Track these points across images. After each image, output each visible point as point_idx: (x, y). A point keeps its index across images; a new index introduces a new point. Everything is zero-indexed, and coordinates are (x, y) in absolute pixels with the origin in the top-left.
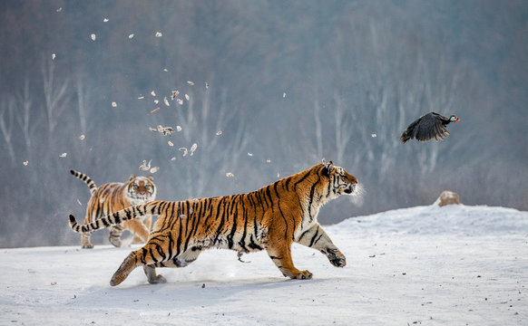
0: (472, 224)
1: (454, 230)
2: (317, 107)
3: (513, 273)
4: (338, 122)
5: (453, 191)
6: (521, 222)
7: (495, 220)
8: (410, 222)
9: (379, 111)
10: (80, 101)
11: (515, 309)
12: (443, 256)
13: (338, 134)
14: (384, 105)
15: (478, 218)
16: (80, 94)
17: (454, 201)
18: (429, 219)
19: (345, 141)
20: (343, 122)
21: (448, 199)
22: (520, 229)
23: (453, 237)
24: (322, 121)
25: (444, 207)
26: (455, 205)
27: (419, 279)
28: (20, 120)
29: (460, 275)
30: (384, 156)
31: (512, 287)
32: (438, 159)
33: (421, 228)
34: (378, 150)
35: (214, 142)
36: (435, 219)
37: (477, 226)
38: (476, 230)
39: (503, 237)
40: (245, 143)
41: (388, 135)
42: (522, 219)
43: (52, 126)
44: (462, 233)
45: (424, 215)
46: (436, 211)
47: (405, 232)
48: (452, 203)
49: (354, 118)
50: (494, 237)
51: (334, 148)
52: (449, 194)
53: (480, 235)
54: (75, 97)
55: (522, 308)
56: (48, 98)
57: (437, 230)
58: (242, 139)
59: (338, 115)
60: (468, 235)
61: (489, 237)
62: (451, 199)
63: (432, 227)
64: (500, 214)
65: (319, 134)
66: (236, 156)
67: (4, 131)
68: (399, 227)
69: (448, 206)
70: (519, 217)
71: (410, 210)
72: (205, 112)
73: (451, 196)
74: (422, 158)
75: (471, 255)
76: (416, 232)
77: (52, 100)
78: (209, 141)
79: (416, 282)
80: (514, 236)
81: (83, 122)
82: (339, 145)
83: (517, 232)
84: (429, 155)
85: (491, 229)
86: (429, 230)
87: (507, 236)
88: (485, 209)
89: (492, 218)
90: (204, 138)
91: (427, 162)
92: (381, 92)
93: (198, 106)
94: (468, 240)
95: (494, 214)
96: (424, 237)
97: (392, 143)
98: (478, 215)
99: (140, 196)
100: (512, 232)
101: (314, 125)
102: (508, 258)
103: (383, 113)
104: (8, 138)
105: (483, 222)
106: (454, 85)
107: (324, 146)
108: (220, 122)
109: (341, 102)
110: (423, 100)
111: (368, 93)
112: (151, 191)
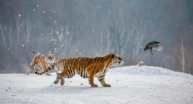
0: (149, 72)
1: (143, 73)
2: (102, 34)
3: (160, 88)
4: (108, 38)
6: (164, 72)
7: (156, 71)
8: (129, 71)
9: (121, 37)
10: (27, 28)
11: (161, 99)
12: (139, 81)
13: (108, 42)
14: (122, 34)
15: (150, 70)
16: (27, 26)
17: (143, 64)
18: (135, 70)
19: (110, 44)
20: (109, 38)
21: (141, 63)
22: (163, 74)
23: (143, 75)
24: (103, 38)
25: (140, 66)
26: (143, 66)
27: (131, 88)
28: (8, 33)
29: (144, 88)
30: (122, 49)
31: (160, 92)
32: (139, 51)
33: (133, 73)
34: (120, 47)
35: (69, 43)
36: (137, 70)
37: (150, 73)
38: (150, 74)
39: (158, 76)
40: (78, 44)
41: (123, 43)
42: (164, 71)
43: (18, 36)
44: (145, 75)
45: (134, 68)
46: (137, 67)
47: (128, 73)
48: (142, 65)
49: (113, 37)
50: (155, 76)
51: (106, 46)
52: (142, 62)
53: (151, 75)
54: (26, 27)
55: (164, 99)
56: (17, 27)
57: (137, 73)
59: (108, 36)
60: (147, 75)
61: (153, 76)
62: (142, 64)
63: (136, 72)
64: (158, 69)
65: (102, 42)
67: (3, 36)
68: (126, 72)
69: (141, 66)
70: (163, 70)
71: (129, 66)
73: (142, 63)
74: (134, 50)
75: (148, 81)
76: (131, 74)
77: (18, 28)
78: (67, 42)
79: (130, 89)
80: (162, 76)
81: (28, 35)
82: (108, 45)
83: (162, 75)
84: (136, 50)
85: (154, 74)
86: (135, 73)
87: (160, 76)
88: (153, 67)
89: (155, 70)
90: (66, 41)
91: (135, 52)
92: (122, 29)
93: (64, 31)
94: (147, 77)
95: (155, 69)
96: (133, 75)
97: (124, 45)
98: (151, 69)
100: (161, 75)
101: (101, 39)
102: (159, 83)
104: (4, 39)
105: (152, 71)
106: (145, 28)
107: (103, 46)
108: (71, 37)
109: (109, 32)
110: (135, 32)
111: (118, 30)
112: (53, 59)
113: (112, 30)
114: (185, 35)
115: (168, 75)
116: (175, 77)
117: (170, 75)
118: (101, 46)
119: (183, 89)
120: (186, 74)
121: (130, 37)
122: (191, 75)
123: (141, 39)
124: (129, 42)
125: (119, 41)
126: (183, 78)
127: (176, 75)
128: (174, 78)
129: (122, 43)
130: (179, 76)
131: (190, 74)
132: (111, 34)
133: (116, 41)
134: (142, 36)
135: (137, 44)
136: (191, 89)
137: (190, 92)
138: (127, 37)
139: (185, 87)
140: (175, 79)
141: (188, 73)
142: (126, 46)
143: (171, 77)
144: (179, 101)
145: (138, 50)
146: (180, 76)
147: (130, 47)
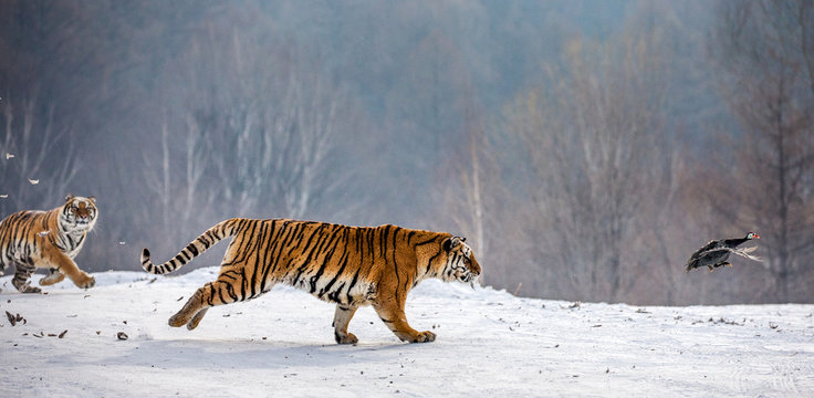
2: (165, 133)
4: (190, 151)
9: (240, 145)
11: (396, 386)
12: (312, 318)
13: (190, 166)
14: (246, 134)
19: (198, 175)
20: (195, 152)
24: (170, 149)
27: (281, 345)
30: (244, 195)
31: (394, 359)
32: (309, 202)
34: (238, 187)
40: (74, 171)
41: (251, 171)
49: (210, 145)
51: (184, 182)
55: (407, 385)
58: (71, 167)
59: (191, 143)
65: (166, 165)
72: (27, 130)
74: (290, 199)
82: (190, 179)
84: (299, 197)
91: (296, 205)
92: (244, 118)
93: (18, 125)
97: (254, 180)
101: (161, 153)
103: (245, 143)
106: (332, 113)
107: (172, 181)
108: (45, 145)
109: (194, 127)
110: (294, 129)
111: (228, 118)
113: (208, 121)
114: (486, 140)
115: (424, 293)
116: (450, 303)
117: (429, 294)
118: (162, 180)
119: (480, 349)
120: (489, 289)
121: (275, 149)
122: (510, 295)
123: (318, 157)
124: (273, 166)
125: (231, 162)
126: (480, 305)
127: (453, 296)
128: (446, 305)
129: (243, 172)
130: (462, 296)
131: (504, 291)
132: (203, 134)
133: (220, 163)
134: (321, 144)
135: (301, 173)
136: (511, 346)
137: (505, 358)
138: (263, 148)
139: (487, 340)
140: (450, 308)
141: (498, 288)
142: (259, 181)
143: (433, 300)
144: (463, 393)
145: (305, 197)
146: (467, 298)
147: (275, 188)
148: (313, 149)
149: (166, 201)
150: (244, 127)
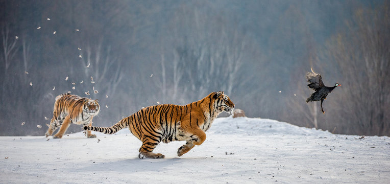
0: (252, 128)
1: (241, 132)
2: (163, 59)
3: (274, 158)
4: (175, 67)
5: (240, 109)
6: (280, 128)
7: (265, 127)
8: (216, 127)
9: (199, 64)
10: (24, 51)
11: (276, 178)
12: (235, 146)
13: (175, 75)
14: (202, 58)
15: (255, 125)
16: (24, 47)
17: (241, 115)
18: (227, 125)
19: (179, 78)
20: (178, 67)
21: (238, 113)
22: (279, 132)
23: (241, 136)
25: (235, 119)
26: (242, 117)
27: (220, 160)
29: (244, 158)
30: (201, 88)
31: (273, 165)
32: (232, 91)
33: (222, 130)
34: (198, 84)
35: (102, 77)
36: (231, 125)
37: (254, 130)
38: (254, 132)
39: (269, 136)
40: (120, 78)
41: (204, 76)
42: (281, 126)
43: (7, 66)
44: (246, 134)
45: (224, 123)
46: (230, 121)
47: (213, 132)
48: (240, 116)
49: (184, 64)
50: (264, 136)
51: (173, 82)
52: (239, 111)
53: (256, 135)
54: (21, 49)
55: (280, 178)
56: (5, 49)
57: (231, 132)
59: (175, 63)
60: (249, 135)
61: (261, 136)
62: (239, 114)
63: (229, 129)
64: (268, 123)
65: (164, 74)
66: (115, 86)
69: (238, 118)
70: (279, 125)
72: (97, 59)
73: (240, 112)
75: (251, 146)
76: (219, 132)
77: (7, 51)
78: (100, 77)
79: (218, 162)
80: (276, 136)
81: (26, 64)
82: (175, 81)
83: (277, 133)
84: (227, 88)
85: (262, 131)
86: (227, 132)
87: (272, 136)
88: (259, 120)
89: (263, 125)
90: (97, 75)
91: (226, 92)
92: (200, 50)
93: (93, 56)
94: (249, 138)
95: (264, 123)
96: (224, 136)
97: (206, 80)
98: (255, 123)
99: (91, 111)
100: (275, 133)
101: (161, 70)
102: (272, 149)
103: (201, 63)
105: (258, 128)
106: (243, 47)
107: (167, 82)
108: (106, 66)
109: (176, 56)
110: (224, 56)
111: (193, 51)
112: (97, 108)
113: (183, 52)
114: (317, 58)
115: (288, 133)
116: (301, 138)
117: (291, 134)
118: (162, 81)
119: (316, 160)
120: (320, 131)
121: (216, 65)
122: (330, 133)
123: (236, 68)
124: (215, 73)
125: (195, 72)
126: (316, 138)
127: (303, 134)
128: (299, 139)
129: (201, 77)
130: (307, 134)
131: (327, 131)
132: (181, 59)
133: (190, 73)
134: (238, 62)
135: (228, 77)
136: (331, 158)
137: (328, 164)
138: (210, 64)
139: (319, 155)
140: (301, 140)
141: (324, 130)
142: (208, 81)
143: (293, 137)
144: (308, 181)
145: (230, 88)
146: (309, 135)
147: (216, 84)
148: (234, 65)
149: (164, 91)
150: (200, 55)
